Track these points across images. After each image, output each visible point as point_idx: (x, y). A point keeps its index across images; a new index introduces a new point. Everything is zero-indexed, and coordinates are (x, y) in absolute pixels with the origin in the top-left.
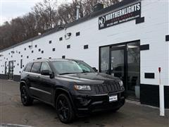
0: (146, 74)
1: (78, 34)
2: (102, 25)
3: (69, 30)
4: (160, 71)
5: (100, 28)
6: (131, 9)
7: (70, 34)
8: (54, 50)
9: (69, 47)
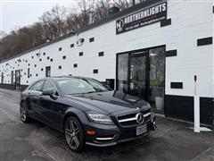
0: (172, 83)
1: (92, 40)
2: (120, 29)
3: (82, 36)
4: (195, 79)
5: (118, 33)
6: (155, 10)
7: (83, 40)
8: (64, 57)
9: (81, 54)
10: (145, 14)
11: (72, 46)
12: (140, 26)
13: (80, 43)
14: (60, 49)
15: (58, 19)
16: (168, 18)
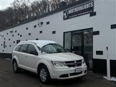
1: (48, 23)
2: (66, 17)
3: (41, 20)
5: (64, 19)
6: (87, 6)
7: (42, 23)
8: (30, 34)
9: (41, 32)
10: (81, 8)
11: (35, 26)
12: (78, 16)
13: (40, 25)
14: (27, 29)
15: (25, 5)
16: (94, 11)
